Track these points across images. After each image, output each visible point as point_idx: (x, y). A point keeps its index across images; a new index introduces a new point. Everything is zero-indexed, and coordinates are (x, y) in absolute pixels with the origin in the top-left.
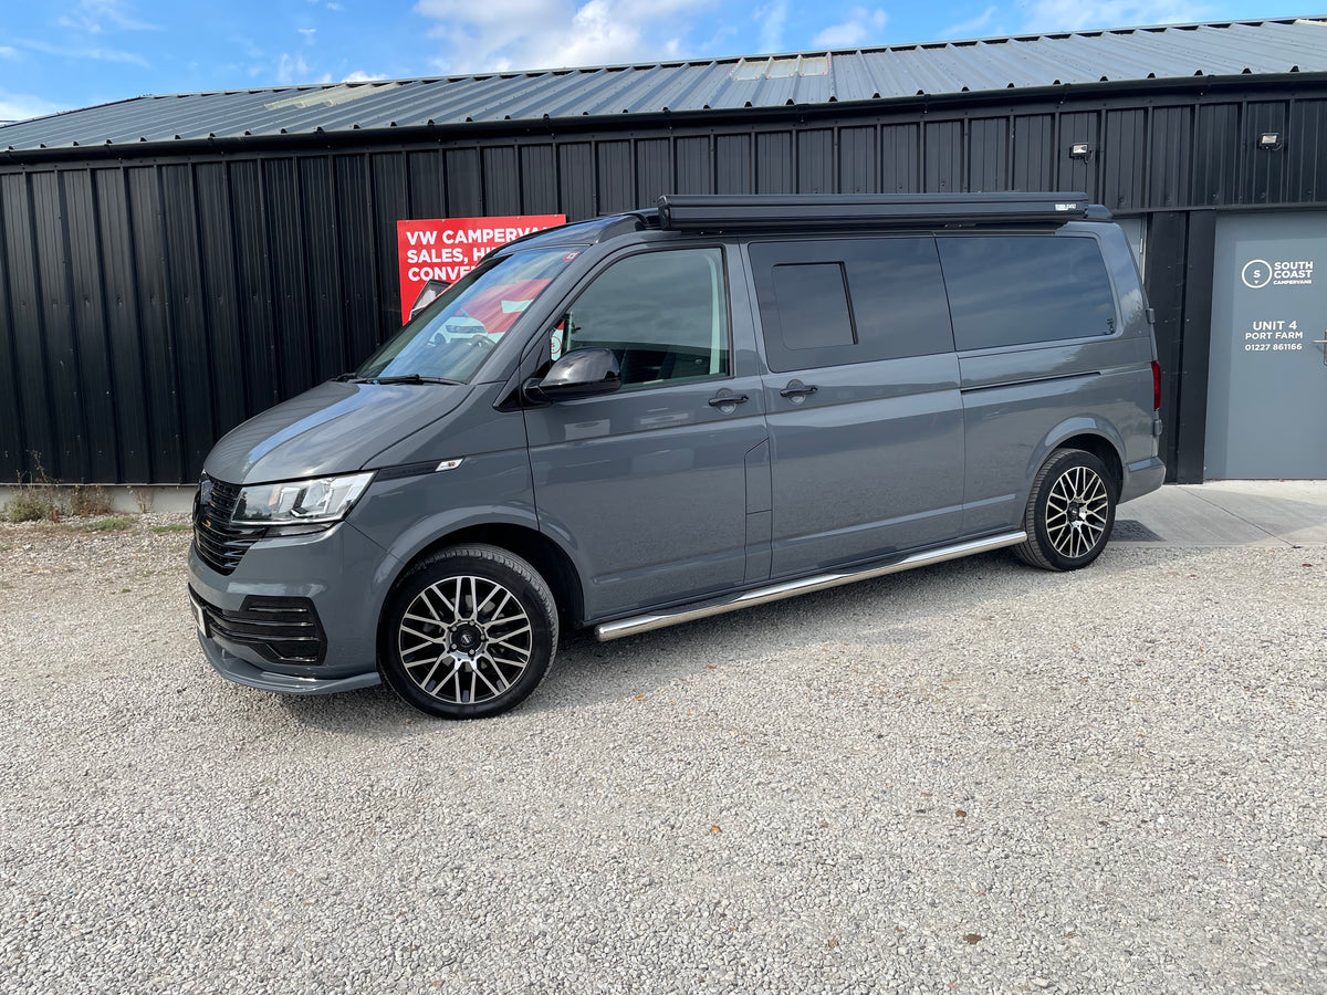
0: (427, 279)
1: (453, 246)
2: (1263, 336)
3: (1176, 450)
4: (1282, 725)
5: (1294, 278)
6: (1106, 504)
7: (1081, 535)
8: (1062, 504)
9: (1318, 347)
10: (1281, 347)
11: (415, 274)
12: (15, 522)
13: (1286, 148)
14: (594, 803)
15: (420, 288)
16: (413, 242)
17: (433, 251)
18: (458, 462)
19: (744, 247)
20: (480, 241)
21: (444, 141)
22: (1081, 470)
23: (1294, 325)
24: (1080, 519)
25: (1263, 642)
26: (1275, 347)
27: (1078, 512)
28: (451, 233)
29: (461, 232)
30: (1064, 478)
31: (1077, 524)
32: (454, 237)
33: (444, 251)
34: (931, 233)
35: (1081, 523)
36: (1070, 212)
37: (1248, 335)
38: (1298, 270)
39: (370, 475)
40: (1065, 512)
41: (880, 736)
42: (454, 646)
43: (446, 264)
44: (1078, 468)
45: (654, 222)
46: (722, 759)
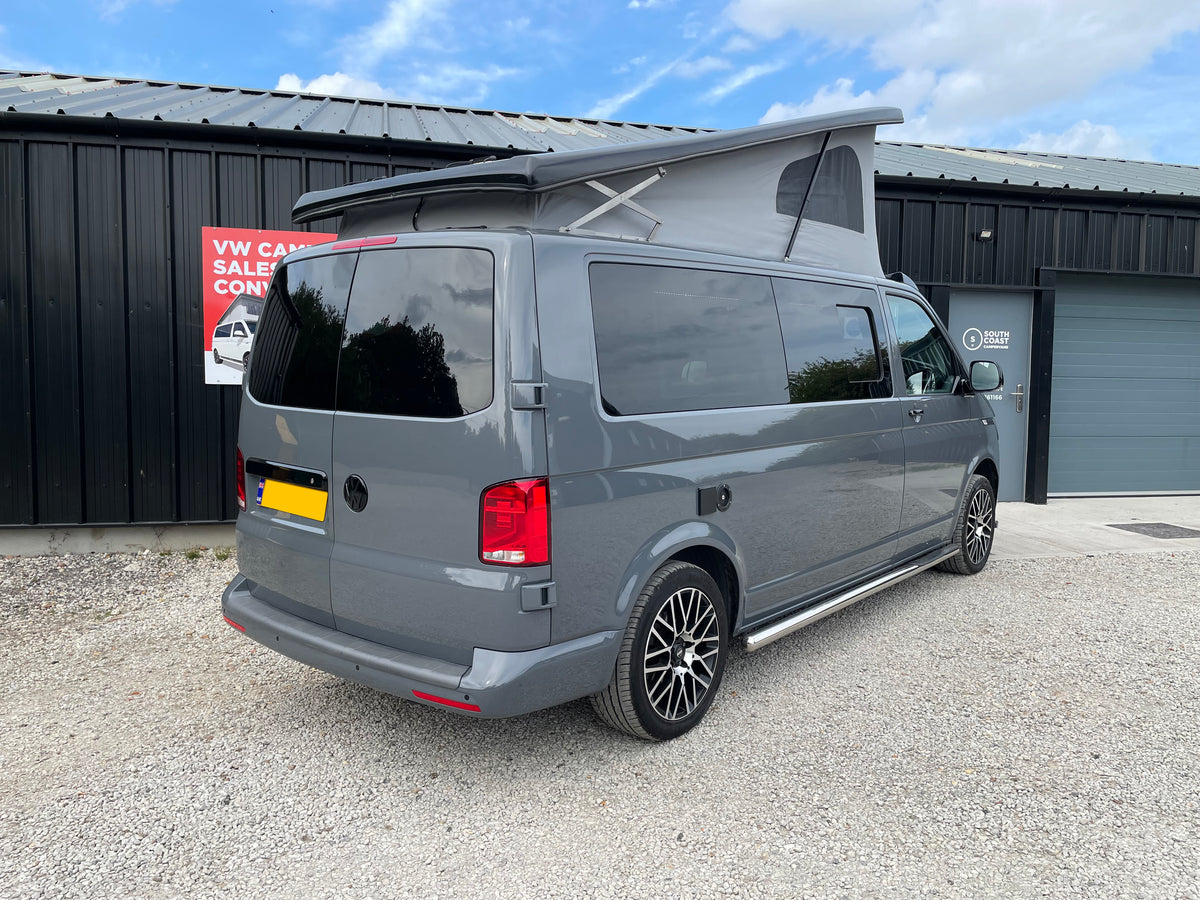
0: (238, 293)
1: (271, 260)
5: (997, 344)
9: (1013, 399)
11: (222, 287)
13: (995, 242)
15: (228, 302)
16: (221, 251)
17: (246, 264)
28: (269, 245)
29: (280, 246)
32: (272, 250)
33: (259, 264)
38: (999, 337)
43: (262, 279)
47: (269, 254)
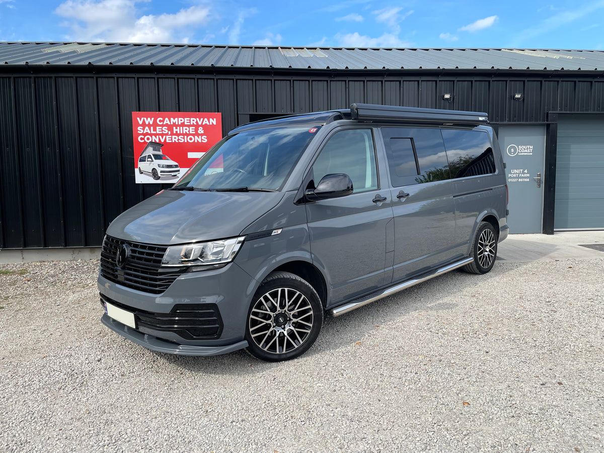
0: (148, 141)
1: (163, 126)
2: (515, 175)
5: (526, 152)
6: (495, 245)
7: (488, 258)
8: (483, 245)
9: (535, 180)
10: (521, 180)
11: (142, 139)
13: (524, 100)
15: (144, 146)
16: (141, 123)
17: (152, 128)
18: (279, 231)
19: (380, 129)
20: (177, 123)
21: (158, 73)
22: (487, 231)
23: (526, 171)
24: (486, 251)
26: (519, 180)
27: (487, 248)
28: (162, 119)
29: (167, 119)
30: (483, 234)
32: (163, 121)
33: (158, 128)
34: (439, 127)
35: (487, 253)
37: (509, 175)
38: (527, 149)
40: (483, 249)
42: (274, 324)
43: (159, 134)
45: (347, 116)
47: (162, 123)
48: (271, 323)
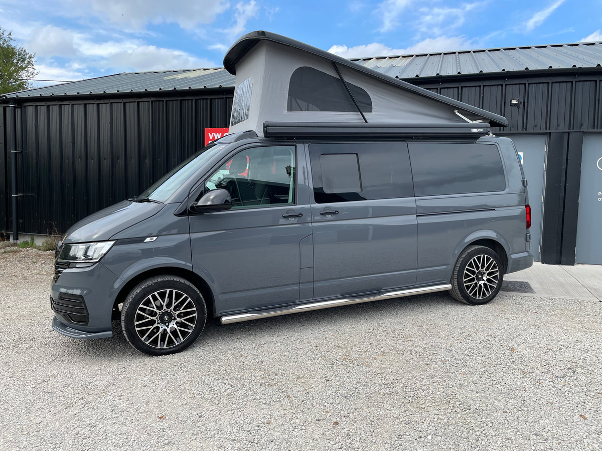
3: (561, 248)
4: (528, 394)
6: (498, 274)
7: (483, 288)
8: (473, 273)
12: (44, 251)
14: (176, 401)
16: (211, 138)
18: (155, 238)
19: (307, 145)
21: (226, 94)
22: (484, 257)
24: (483, 280)
25: (548, 349)
27: (483, 277)
30: (474, 260)
31: (481, 283)
34: (405, 141)
35: (483, 282)
36: (479, 133)
39: (113, 242)
40: (474, 276)
41: (327, 381)
44: (482, 255)
46: (248, 385)
48: (156, 320)
